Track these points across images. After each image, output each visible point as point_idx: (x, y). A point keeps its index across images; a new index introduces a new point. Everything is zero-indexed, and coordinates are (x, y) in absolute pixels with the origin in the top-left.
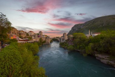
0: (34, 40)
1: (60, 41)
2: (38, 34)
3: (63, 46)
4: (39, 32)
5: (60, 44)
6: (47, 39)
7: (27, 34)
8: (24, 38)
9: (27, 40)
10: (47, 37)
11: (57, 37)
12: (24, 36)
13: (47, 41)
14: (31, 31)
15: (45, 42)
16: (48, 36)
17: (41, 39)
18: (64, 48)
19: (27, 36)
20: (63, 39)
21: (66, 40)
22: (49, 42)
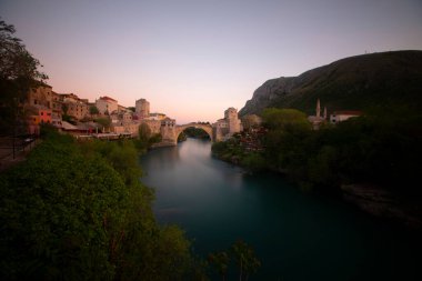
0: (120, 131)
1: (214, 137)
2: (133, 109)
3: (227, 156)
4: (137, 102)
5: (213, 148)
6: (166, 128)
7: (93, 109)
8: (81, 121)
9: (94, 131)
10: (167, 122)
11: (200, 123)
12: (80, 116)
13: (166, 134)
14: (106, 98)
15: (158, 137)
16: (168, 119)
17: (143, 130)
18: (228, 161)
19: (91, 113)
20: (225, 132)
21: (235, 135)
22: (175, 137)
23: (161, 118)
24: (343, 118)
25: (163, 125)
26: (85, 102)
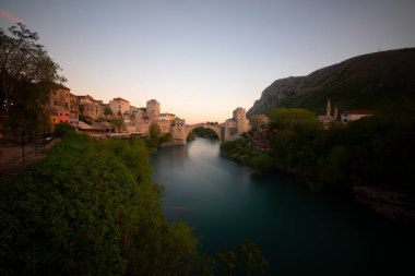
0: (132, 130)
1: (223, 136)
2: (144, 110)
3: (234, 155)
4: (148, 103)
5: (221, 148)
6: (175, 128)
7: (107, 109)
8: (96, 121)
9: (108, 130)
10: (176, 122)
11: (208, 123)
12: (94, 116)
13: (175, 134)
14: (118, 100)
15: (168, 137)
16: (178, 119)
17: (154, 129)
18: (237, 161)
19: (106, 114)
20: (234, 131)
21: (244, 135)
22: (184, 136)
23: (171, 118)
24: (355, 117)
25: (173, 125)
26: (100, 103)
